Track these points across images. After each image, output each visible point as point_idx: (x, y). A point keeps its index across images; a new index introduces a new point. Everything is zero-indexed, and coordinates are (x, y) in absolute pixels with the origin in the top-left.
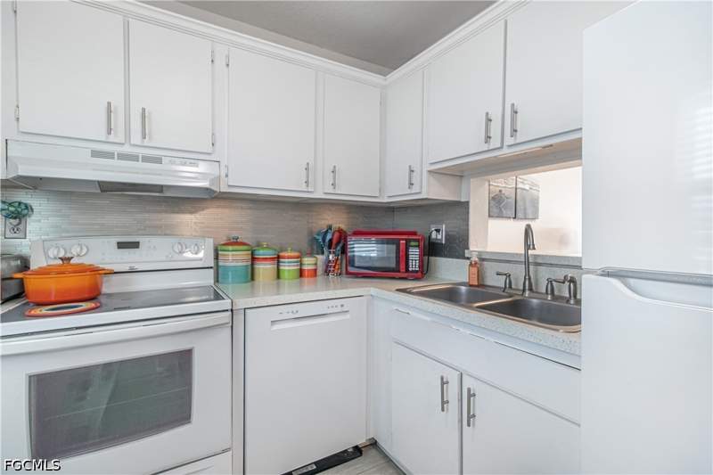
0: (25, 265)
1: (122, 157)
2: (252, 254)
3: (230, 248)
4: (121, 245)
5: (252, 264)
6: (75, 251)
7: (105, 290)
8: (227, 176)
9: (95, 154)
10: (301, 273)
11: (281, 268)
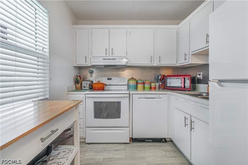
0: (92, 83)
1: (108, 59)
2: (137, 82)
3: (131, 80)
4: (108, 79)
5: (137, 85)
6: (100, 80)
7: (105, 89)
8: (130, 61)
9: (104, 59)
10: (151, 88)
11: (145, 86)
